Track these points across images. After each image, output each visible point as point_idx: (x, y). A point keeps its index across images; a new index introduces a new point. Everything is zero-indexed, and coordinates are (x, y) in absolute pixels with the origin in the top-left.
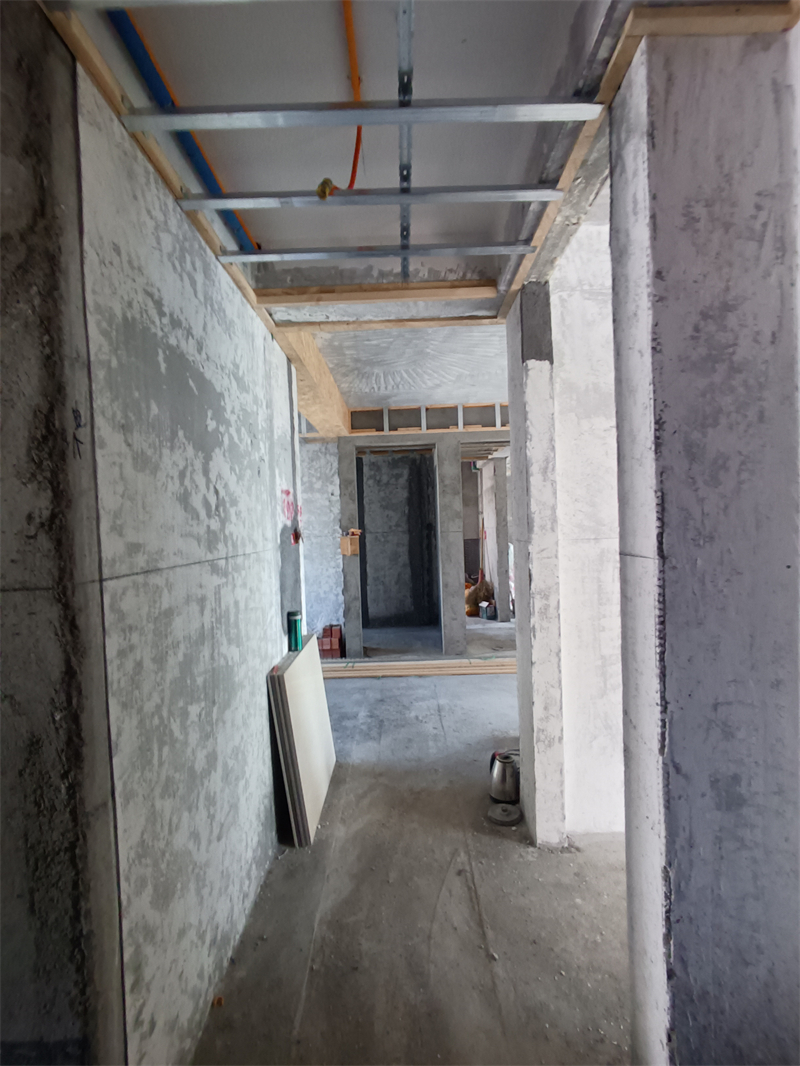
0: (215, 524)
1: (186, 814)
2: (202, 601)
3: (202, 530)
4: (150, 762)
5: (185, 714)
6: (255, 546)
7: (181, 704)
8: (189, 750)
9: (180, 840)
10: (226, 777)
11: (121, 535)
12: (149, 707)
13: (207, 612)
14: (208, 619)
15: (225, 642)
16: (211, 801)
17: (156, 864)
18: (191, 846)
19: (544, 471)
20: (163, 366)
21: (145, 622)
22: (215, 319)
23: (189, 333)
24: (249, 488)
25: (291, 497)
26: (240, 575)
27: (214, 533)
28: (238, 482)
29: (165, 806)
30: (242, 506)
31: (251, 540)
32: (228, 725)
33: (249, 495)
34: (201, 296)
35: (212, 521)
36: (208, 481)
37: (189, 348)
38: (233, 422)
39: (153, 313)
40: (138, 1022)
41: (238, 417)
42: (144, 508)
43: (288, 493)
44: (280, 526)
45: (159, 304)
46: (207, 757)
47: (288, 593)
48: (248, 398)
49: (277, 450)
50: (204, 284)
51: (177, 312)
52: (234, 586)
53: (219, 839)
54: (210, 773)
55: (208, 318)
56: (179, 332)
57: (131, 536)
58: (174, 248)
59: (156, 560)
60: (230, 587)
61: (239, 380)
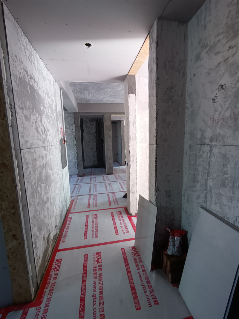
0: (44, 137)
1: (43, 211)
2: (43, 157)
3: (41, 138)
4: (34, 197)
5: (41, 187)
6: (54, 143)
7: (40, 184)
8: (42, 196)
9: (42, 217)
10: (51, 204)
11: (24, 138)
12: (33, 183)
13: (44, 160)
14: (44, 162)
15: (49, 169)
16: (48, 209)
17: (37, 221)
18: (44, 219)
19: (133, 124)
20: (29, 91)
21: (30, 162)
22: (41, 76)
23: (35, 81)
24: (52, 127)
25: (62, 130)
26: (51, 151)
27: (44, 139)
28: (49, 125)
29: (38, 208)
30: (50, 132)
31: (53, 142)
32: (51, 191)
33: (52, 129)
34: (36, 69)
35: (44, 135)
36: (42, 124)
37: (35, 85)
38: (47, 107)
39: (26, 75)
40: (37, 256)
41: (48, 106)
42: (28, 131)
43: (62, 129)
44: (60, 138)
45: (27, 72)
46: (46, 198)
47: (63, 157)
48: (50, 100)
49: (58, 116)
50: (37, 65)
51: (31, 74)
52: (50, 154)
53: (50, 219)
54: (47, 202)
55: (39, 75)
56: (32, 80)
57: (26, 139)
58: (29, 55)
59: (32, 145)
60: (49, 154)
61: (48, 94)
